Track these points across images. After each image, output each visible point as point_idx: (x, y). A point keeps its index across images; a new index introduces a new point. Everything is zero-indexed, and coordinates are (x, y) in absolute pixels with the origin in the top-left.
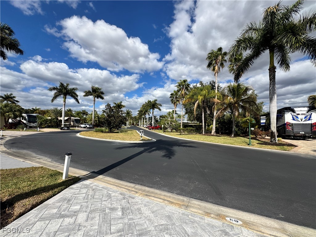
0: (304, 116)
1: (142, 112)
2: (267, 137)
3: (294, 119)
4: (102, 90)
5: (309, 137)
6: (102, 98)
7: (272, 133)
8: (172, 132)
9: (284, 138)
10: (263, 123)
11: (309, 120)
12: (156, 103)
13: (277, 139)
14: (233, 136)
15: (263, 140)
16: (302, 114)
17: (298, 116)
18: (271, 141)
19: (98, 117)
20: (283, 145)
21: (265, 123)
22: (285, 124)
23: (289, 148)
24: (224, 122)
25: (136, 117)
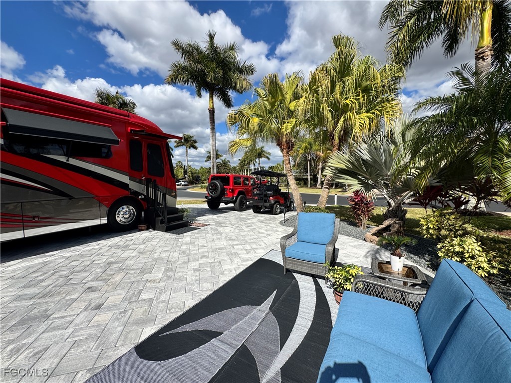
1: (245, 161)
4: (194, 138)
6: (196, 148)
12: (262, 151)
25: (235, 168)
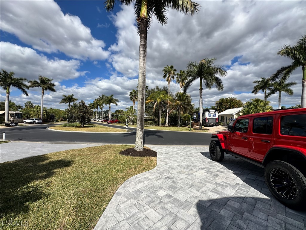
0: (213, 115)
1: (93, 105)
2: (197, 126)
3: (209, 116)
5: (215, 125)
7: (200, 123)
8: (133, 125)
9: (205, 126)
10: (195, 118)
11: (215, 116)
12: (113, 99)
13: (202, 126)
14: (179, 126)
15: (196, 128)
16: (212, 113)
17: (211, 114)
18: (200, 128)
19: (46, 111)
20: (205, 130)
21: (196, 118)
22: (205, 119)
23: (207, 131)
24: (172, 117)
